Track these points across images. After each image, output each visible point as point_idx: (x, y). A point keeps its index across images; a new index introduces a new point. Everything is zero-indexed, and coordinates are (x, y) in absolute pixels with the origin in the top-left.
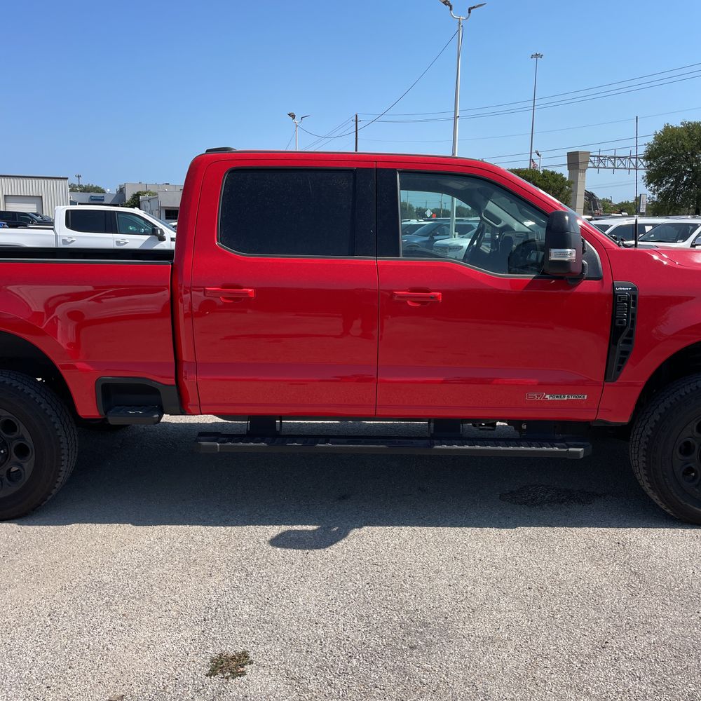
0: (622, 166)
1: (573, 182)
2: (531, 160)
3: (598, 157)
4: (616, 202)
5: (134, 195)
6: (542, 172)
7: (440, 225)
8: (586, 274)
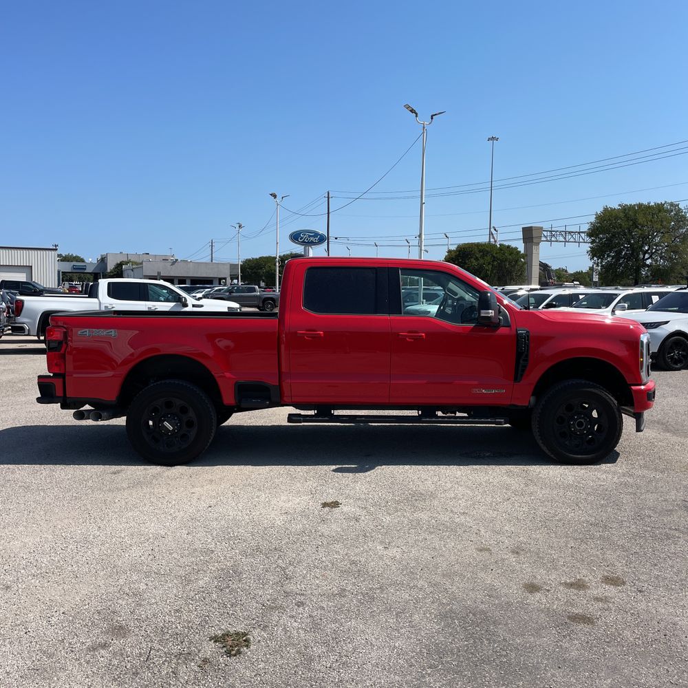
0: (572, 240)
1: (528, 254)
2: (491, 234)
3: (550, 231)
4: (571, 271)
5: (117, 264)
6: (498, 246)
7: (410, 293)
8: (502, 323)
